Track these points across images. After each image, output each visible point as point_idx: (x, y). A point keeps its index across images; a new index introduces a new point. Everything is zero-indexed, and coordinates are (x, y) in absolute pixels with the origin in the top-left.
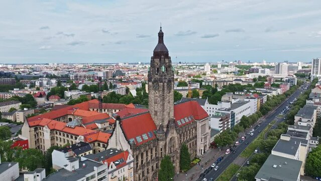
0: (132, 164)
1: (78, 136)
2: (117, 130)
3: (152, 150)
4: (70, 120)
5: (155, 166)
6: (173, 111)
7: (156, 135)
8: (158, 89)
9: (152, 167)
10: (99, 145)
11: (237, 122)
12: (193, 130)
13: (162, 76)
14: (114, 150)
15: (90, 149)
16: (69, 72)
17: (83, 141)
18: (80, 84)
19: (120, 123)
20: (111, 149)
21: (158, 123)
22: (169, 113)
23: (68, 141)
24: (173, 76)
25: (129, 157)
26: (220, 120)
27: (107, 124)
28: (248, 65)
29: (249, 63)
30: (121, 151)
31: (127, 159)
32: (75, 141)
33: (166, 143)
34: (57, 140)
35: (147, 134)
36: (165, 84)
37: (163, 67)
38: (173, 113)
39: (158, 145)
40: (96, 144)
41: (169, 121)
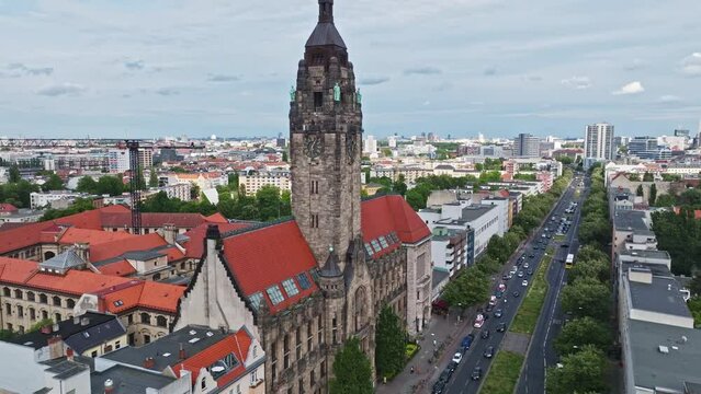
0: (261, 369)
1: (79, 296)
2: (211, 268)
3: (310, 323)
4: (50, 255)
5: (317, 370)
6: (359, 214)
7: (317, 284)
8: (323, 150)
9: (312, 373)
10: (146, 320)
11: (478, 250)
12: (399, 270)
13: (333, 114)
14: (201, 331)
15: (120, 332)
16: (42, 153)
17: (96, 310)
18: (72, 176)
19: (217, 248)
20: (188, 328)
21: (320, 247)
22: (351, 220)
23: (45, 313)
24: (358, 119)
25: (251, 348)
26: (449, 247)
27: (163, 263)
28: (449, 142)
29: (449, 138)
30: (223, 333)
31: (245, 357)
32: (69, 311)
33: (346, 303)
34: (9, 312)
35: (295, 278)
36: (343, 137)
37: (337, 88)
38: (359, 220)
39: (324, 309)
40: (137, 317)
41: (352, 244)
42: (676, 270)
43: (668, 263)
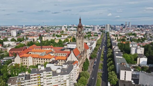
2: (72, 54)
8: (81, 39)
19: (73, 51)
21: (80, 51)
23: (42, 61)
26: (90, 49)
30: (73, 61)
34: (35, 62)
37: (83, 31)
42: (121, 51)
43: (120, 50)
